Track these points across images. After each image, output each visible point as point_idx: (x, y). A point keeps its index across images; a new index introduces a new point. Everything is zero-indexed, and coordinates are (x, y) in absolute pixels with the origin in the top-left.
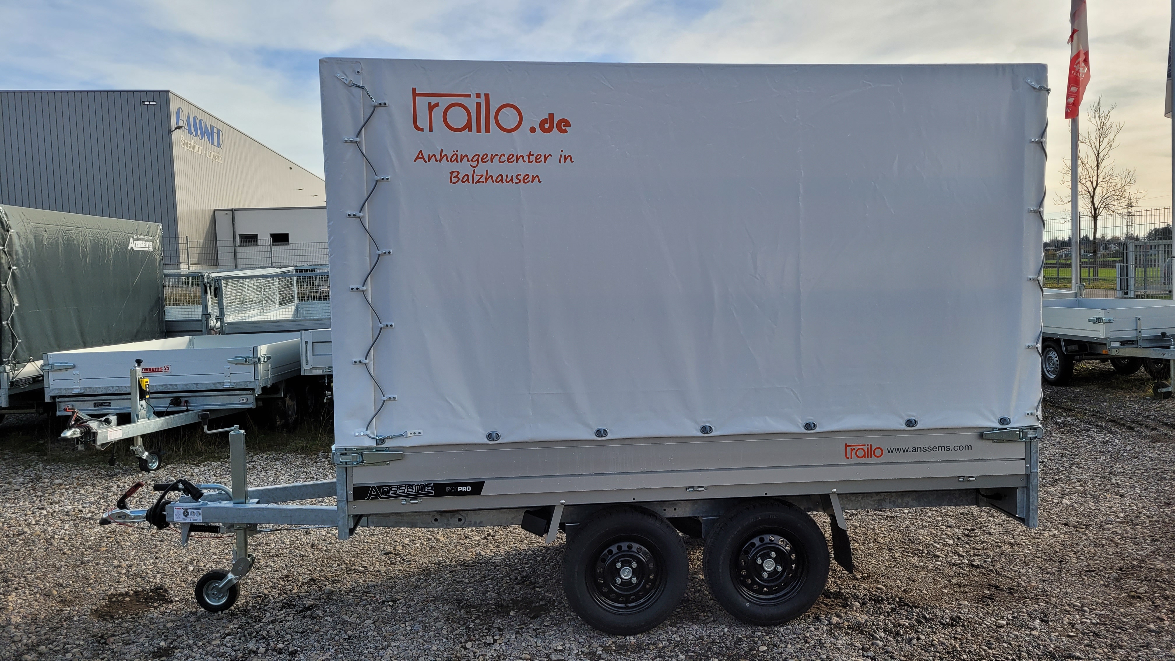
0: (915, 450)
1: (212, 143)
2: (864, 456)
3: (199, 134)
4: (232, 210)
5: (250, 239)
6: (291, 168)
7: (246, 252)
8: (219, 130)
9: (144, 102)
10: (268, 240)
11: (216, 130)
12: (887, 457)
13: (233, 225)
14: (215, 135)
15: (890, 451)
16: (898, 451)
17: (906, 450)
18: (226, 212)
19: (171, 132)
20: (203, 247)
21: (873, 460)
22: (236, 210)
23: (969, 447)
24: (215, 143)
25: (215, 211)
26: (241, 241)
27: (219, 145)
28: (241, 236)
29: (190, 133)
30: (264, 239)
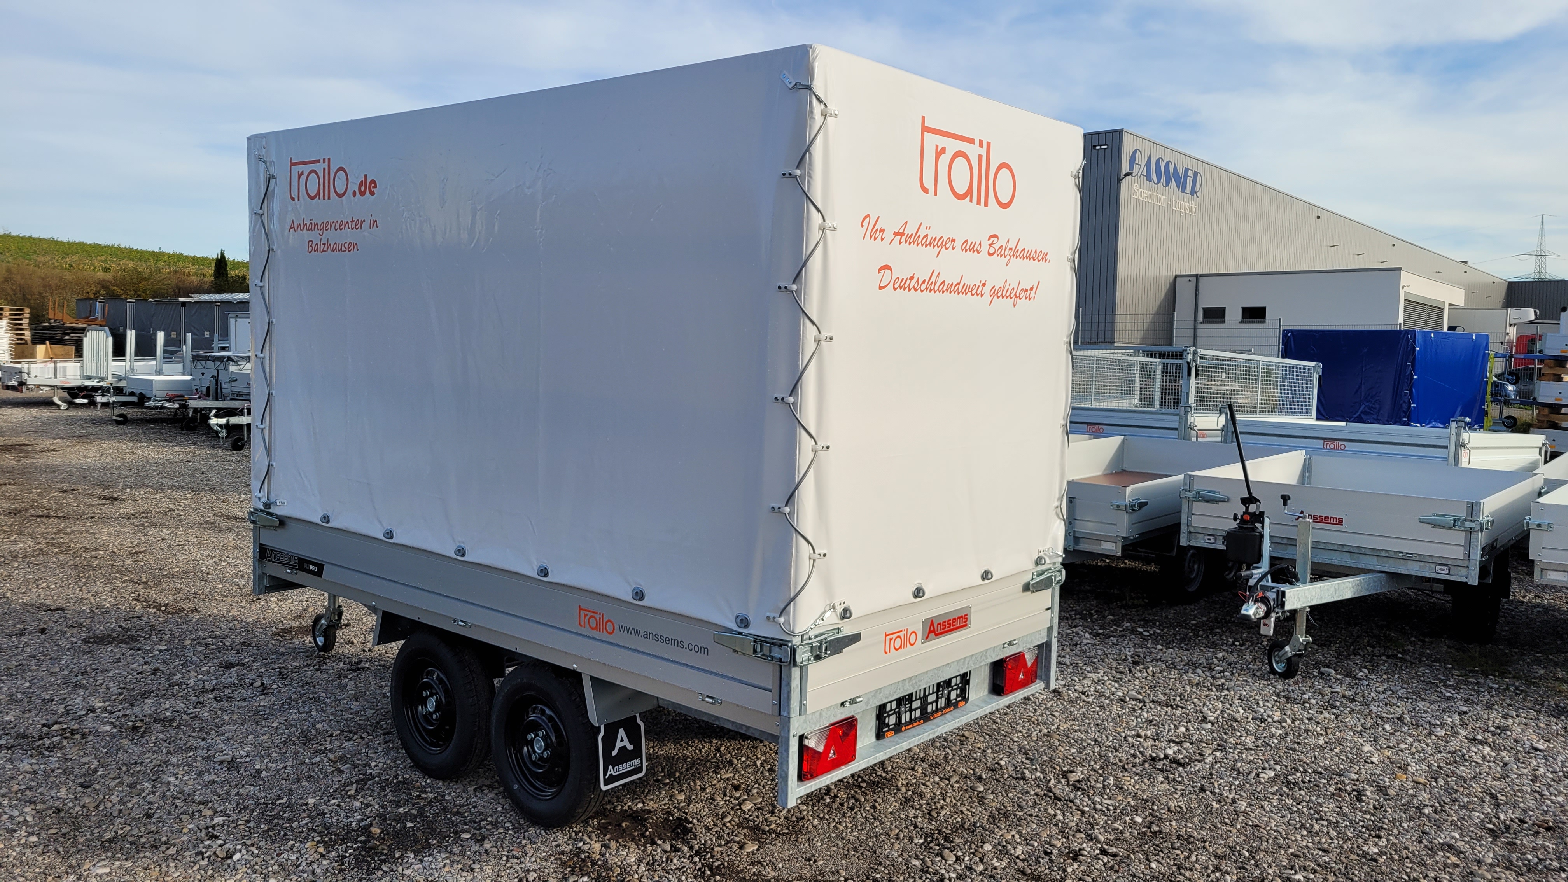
0: (647, 636)
1: (1183, 191)
2: (596, 628)
3: (1163, 179)
4: (1196, 276)
5: (1216, 315)
6: (1319, 217)
7: (1208, 330)
8: (1196, 173)
9: (1095, 146)
10: (1239, 315)
11: (1191, 173)
12: (619, 638)
13: (1196, 295)
14: (1189, 181)
15: (622, 629)
16: (630, 631)
17: (637, 633)
18: (1189, 278)
19: (1120, 180)
20: (1153, 322)
21: (604, 636)
22: (1201, 275)
23: (704, 650)
24: (1188, 189)
25: (1176, 276)
26: (1205, 316)
27: (1193, 192)
28: (1206, 310)
29: (1149, 178)
30: (1234, 314)
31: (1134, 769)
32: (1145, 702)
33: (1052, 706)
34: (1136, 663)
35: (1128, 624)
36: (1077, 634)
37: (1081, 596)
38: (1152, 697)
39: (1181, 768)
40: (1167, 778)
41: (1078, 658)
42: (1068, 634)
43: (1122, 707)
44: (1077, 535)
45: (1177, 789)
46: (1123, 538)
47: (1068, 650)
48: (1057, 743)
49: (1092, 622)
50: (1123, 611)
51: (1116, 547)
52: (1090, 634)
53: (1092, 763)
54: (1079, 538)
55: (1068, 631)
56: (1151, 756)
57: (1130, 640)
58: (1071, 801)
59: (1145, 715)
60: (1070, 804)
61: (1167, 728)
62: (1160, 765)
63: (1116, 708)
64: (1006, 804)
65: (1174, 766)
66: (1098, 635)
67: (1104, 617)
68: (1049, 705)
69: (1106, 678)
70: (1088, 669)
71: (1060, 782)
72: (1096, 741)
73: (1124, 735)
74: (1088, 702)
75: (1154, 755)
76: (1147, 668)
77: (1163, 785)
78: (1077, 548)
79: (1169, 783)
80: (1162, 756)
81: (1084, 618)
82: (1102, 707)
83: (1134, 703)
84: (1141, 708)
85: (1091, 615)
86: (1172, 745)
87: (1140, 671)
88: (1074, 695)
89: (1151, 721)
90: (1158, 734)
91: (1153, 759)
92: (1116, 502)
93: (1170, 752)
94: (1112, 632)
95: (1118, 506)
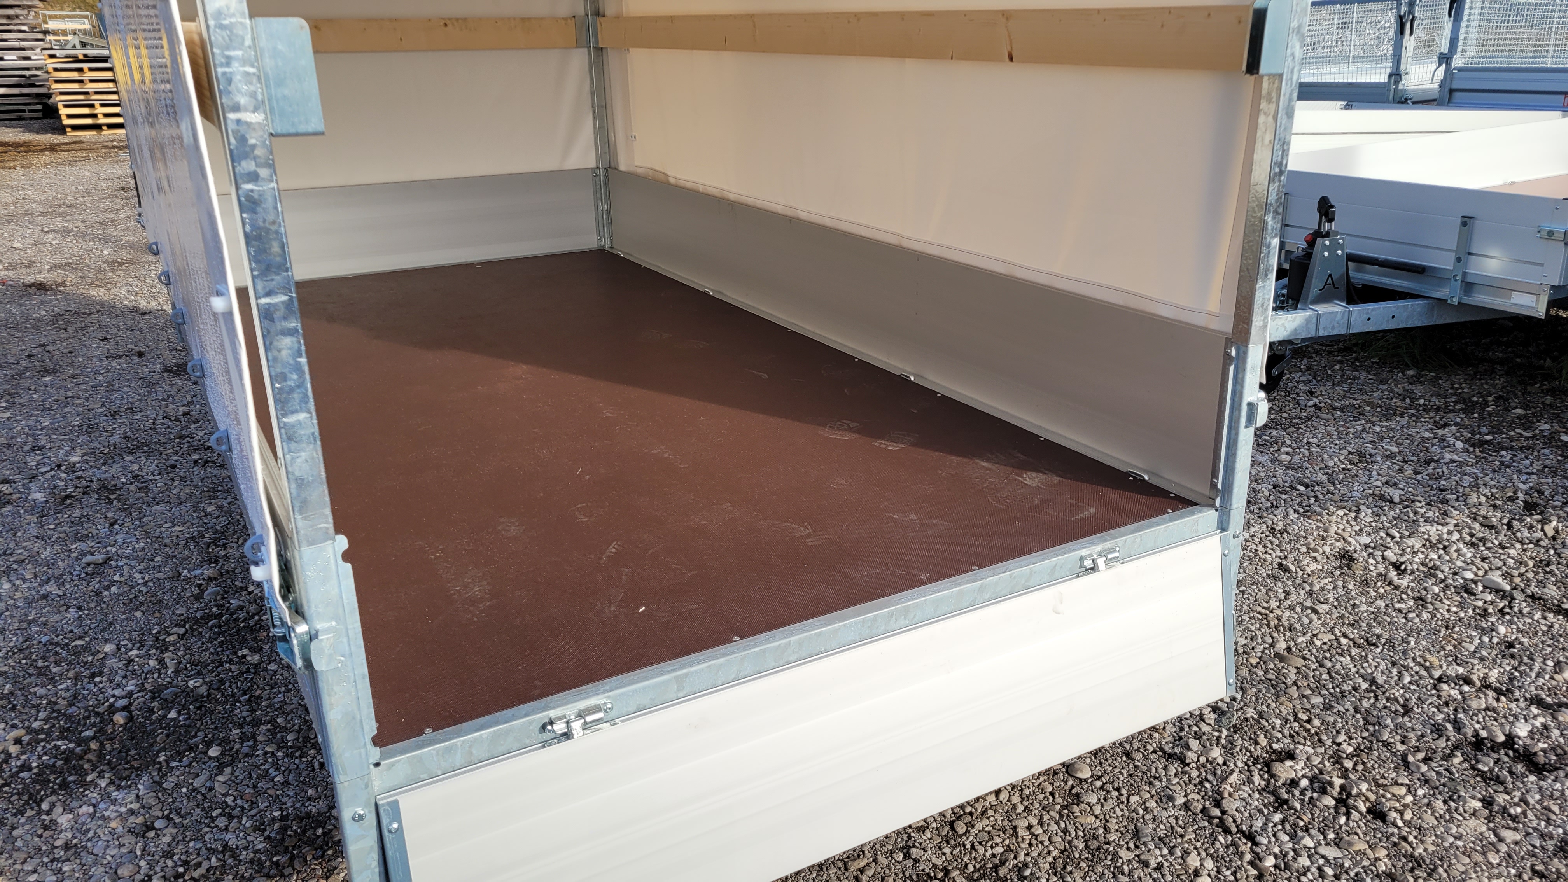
31: (1424, 768)
32: (1513, 599)
33: (1322, 589)
34: (1530, 507)
35: (1547, 427)
36: (1443, 439)
37: (1481, 368)
38: (1533, 589)
39: (1532, 778)
40: (1488, 803)
41: (1420, 489)
42: (1424, 439)
43: (1462, 605)
44: (1469, 279)
45: (1501, 840)
46: (1552, 287)
47: (1409, 471)
48: (1292, 676)
49: (1482, 418)
50: (1548, 399)
51: (1537, 301)
52: (1465, 441)
53: (1341, 738)
54: (1472, 284)
55: (1427, 435)
56: (1476, 734)
57: (1538, 458)
58: (1251, 837)
59: (1502, 630)
60: (1245, 847)
61: (1537, 667)
62: (1486, 764)
63: (1448, 607)
64: (1113, 825)
65: (1520, 768)
66: (1481, 443)
67: (1507, 410)
68: (1317, 587)
69: (1457, 535)
70: (1430, 514)
71: (1250, 780)
72: (1373, 682)
73: (1437, 674)
74: (1397, 588)
75: (1484, 734)
76: (1545, 521)
77: (1473, 822)
78: (1467, 300)
79: (1490, 819)
80: (1501, 738)
81: (1468, 409)
82: (1420, 600)
83: (1489, 597)
84: (1501, 611)
85: (1486, 404)
86: (1534, 710)
87: (1531, 527)
88: (1376, 567)
89: (1511, 645)
90: (1511, 680)
91: (1478, 744)
92: (1547, 226)
93: (1522, 730)
94: (1511, 439)
95: (1551, 233)
